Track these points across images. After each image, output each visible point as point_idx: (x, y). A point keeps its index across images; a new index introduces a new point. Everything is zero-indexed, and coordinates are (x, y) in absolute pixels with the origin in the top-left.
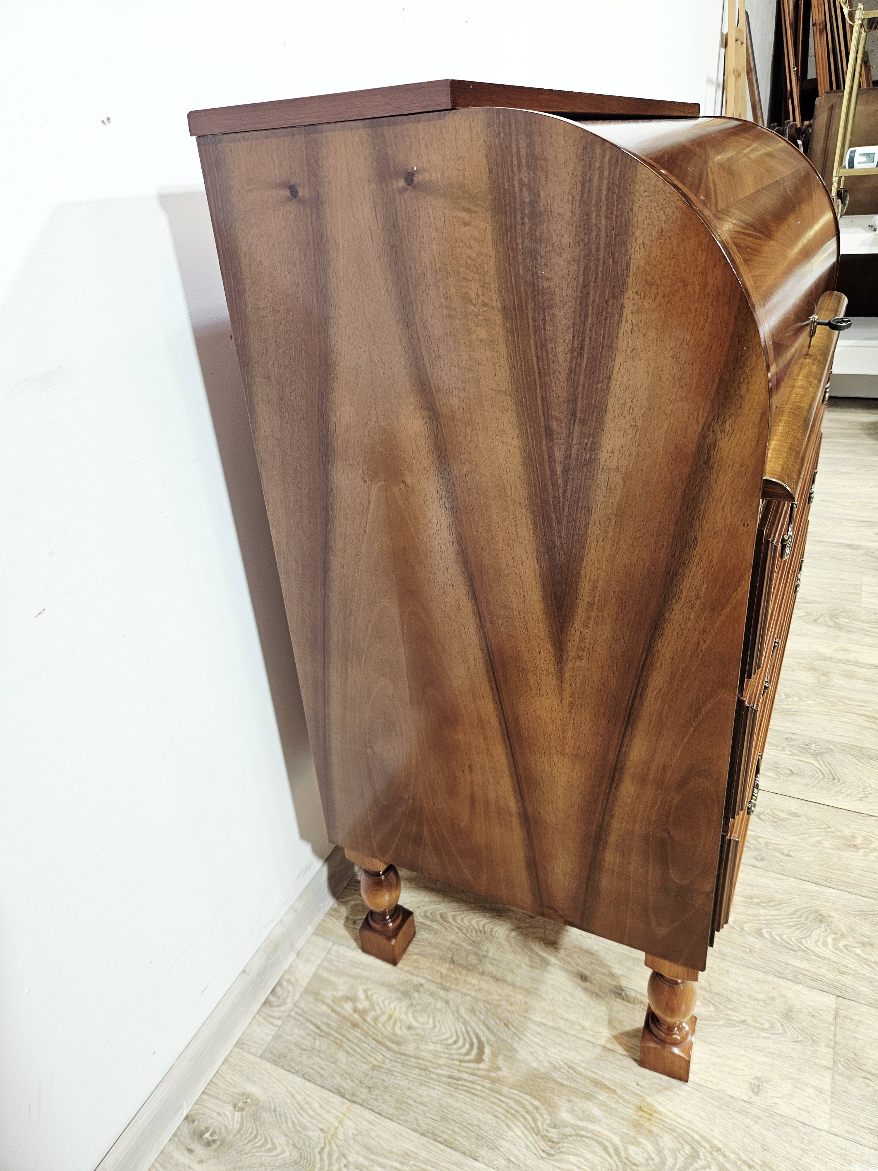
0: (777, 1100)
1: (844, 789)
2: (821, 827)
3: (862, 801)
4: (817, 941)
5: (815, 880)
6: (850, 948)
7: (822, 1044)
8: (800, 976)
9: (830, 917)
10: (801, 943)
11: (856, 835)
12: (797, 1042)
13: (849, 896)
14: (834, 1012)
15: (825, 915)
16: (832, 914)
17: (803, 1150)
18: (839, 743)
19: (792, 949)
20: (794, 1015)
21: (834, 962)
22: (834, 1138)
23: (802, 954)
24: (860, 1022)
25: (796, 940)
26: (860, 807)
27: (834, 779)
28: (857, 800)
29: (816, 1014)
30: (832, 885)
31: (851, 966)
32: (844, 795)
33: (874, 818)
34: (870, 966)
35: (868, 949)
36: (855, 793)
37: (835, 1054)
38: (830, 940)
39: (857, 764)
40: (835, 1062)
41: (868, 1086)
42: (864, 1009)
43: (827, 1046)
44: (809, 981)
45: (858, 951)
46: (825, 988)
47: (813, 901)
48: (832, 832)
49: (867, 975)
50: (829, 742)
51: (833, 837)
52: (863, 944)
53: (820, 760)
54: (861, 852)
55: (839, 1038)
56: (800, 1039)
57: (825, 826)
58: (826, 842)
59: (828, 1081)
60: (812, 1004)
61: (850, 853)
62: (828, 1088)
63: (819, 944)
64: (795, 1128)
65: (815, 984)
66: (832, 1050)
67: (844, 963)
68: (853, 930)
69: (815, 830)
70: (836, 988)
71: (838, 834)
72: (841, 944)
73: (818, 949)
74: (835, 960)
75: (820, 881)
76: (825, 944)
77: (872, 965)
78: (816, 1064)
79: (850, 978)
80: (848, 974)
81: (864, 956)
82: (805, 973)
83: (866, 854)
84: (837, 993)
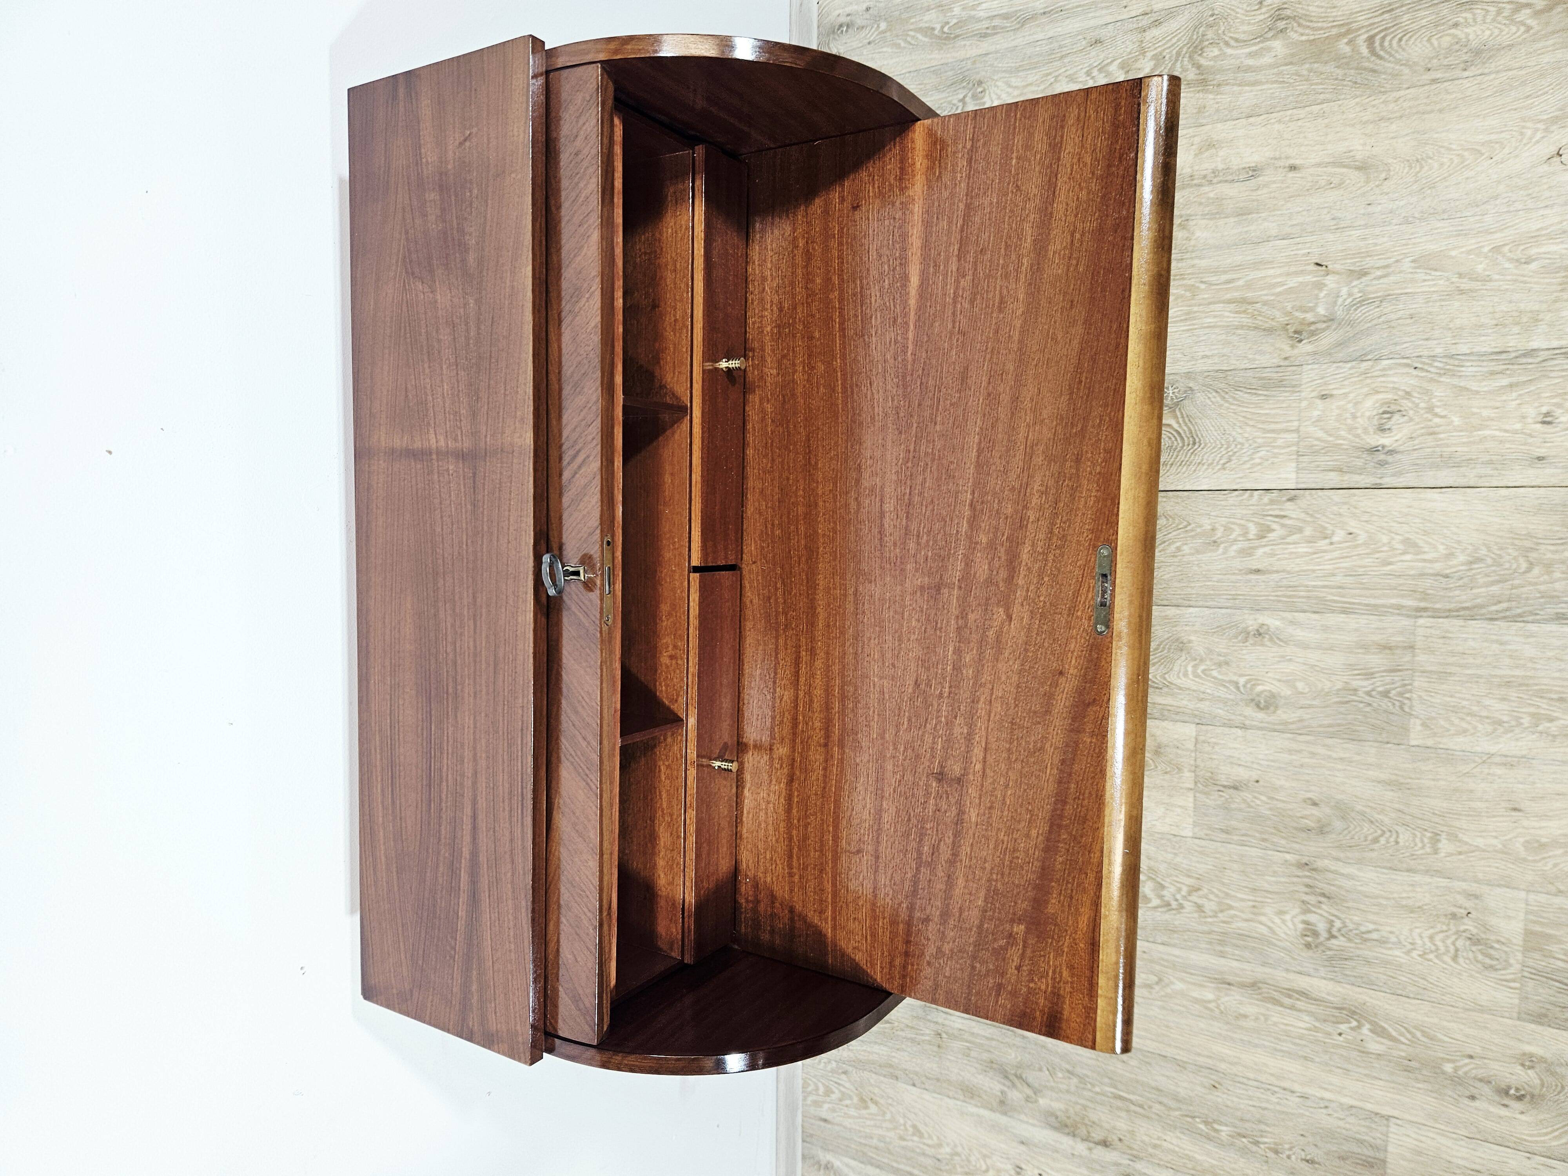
0: (1154, 823)
1: (1206, 457)
2: (1180, 526)
3: (1224, 469)
4: (1178, 673)
5: (1174, 602)
6: (1207, 672)
7: (1186, 770)
8: (1166, 713)
9: (1190, 642)
10: (1165, 679)
11: (1217, 525)
12: (1166, 773)
13: (1207, 611)
14: (1194, 740)
15: (1185, 641)
16: (1193, 638)
17: (1175, 854)
18: (1202, 372)
19: (1157, 688)
20: (1162, 750)
21: (1194, 691)
22: (1197, 841)
23: (1165, 690)
24: (1215, 743)
25: (1161, 676)
26: (1224, 480)
27: (1194, 443)
28: (1219, 469)
29: (1180, 745)
30: (1192, 603)
31: (1208, 691)
32: (1205, 467)
33: (1236, 493)
34: (1225, 686)
35: (1224, 669)
36: (1218, 459)
37: (1196, 776)
38: (1190, 669)
39: (1222, 405)
40: (1196, 783)
41: (1221, 796)
42: (1219, 730)
43: (1190, 771)
44: (1174, 716)
45: (1215, 673)
46: (1186, 718)
47: (1174, 629)
48: (1192, 530)
49: (1223, 696)
50: (1189, 375)
51: (1192, 537)
52: (1220, 665)
53: (1178, 414)
54: (1221, 550)
55: (1199, 762)
56: (1169, 769)
57: (1185, 523)
58: (1185, 547)
59: (1191, 799)
60: (1176, 736)
61: (1209, 554)
62: (1191, 805)
63: (1181, 675)
64: (1168, 840)
65: (1178, 717)
66: (1193, 774)
67: (1202, 689)
68: (1210, 651)
69: (1174, 533)
70: (1196, 716)
71: (1199, 530)
72: (1199, 671)
73: (1180, 681)
74: (1194, 688)
75: (1180, 601)
76: (1186, 675)
77: (1227, 685)
78: (1181, 788)
79: (1207, 703)
80: (1206, 700)
81: (1220, 677)
82: (1169, 708)
83: (1226, 550)
84: (1197, 721)
